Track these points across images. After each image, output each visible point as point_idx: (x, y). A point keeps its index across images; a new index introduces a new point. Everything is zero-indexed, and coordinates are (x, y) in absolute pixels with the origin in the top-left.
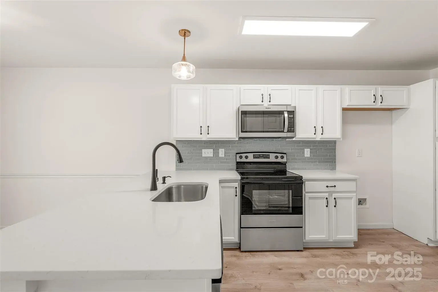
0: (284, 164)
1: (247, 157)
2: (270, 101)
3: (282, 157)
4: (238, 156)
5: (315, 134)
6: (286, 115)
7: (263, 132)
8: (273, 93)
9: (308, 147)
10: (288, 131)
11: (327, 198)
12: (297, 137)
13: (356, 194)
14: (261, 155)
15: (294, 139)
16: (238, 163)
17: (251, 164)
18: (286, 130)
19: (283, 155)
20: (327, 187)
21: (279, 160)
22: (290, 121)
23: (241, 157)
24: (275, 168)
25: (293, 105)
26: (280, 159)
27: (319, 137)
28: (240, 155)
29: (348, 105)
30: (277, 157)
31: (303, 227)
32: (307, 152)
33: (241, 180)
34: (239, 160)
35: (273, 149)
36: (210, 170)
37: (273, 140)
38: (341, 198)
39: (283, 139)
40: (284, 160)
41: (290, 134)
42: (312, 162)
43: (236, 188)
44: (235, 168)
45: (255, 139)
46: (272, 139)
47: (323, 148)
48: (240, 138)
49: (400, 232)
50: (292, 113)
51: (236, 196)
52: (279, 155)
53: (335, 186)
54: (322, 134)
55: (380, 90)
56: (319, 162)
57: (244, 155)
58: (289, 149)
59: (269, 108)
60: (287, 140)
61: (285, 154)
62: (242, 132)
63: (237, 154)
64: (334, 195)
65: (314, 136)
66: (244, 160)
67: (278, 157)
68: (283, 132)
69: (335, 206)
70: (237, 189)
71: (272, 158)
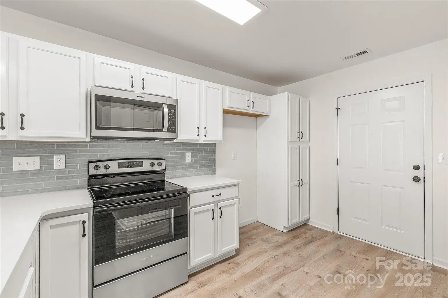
0: (162, 173)
1: (107, 167)
2: (143, 88)
3: (160, 164)
4: (92, 165)
5: (198, 135)
6: (166, 110)
7: (134, 130)
8: (147, 78)
9: (188, 151)
10: (168, 131)
11: (213, 210)
12: (179, 138)
13: (238, 199)
14: (131, 162)
15: (175, 141)
16: (91, 177)
17: (114, 177)
18: (165, 129)
19: (161, 161)
20: (213, 196)
21: (156, 168)
22: (171, 117)
23: (97, 168)
24: (150, 179)
25: (174, 97)
26: (157, 166)
27: (202, 140)
28: (95, 164)
29: (228, 107)
30: (152, 165)
31: (188, 252)
32: (188, 157)
33: (94, 207)
34: (93, 172)
35: (148, 154)
36: (32, 193)
37: (148, 142)
38: (226, 206)
39: (161, 142)
40: (163, 167)
41: (170, 135)
42: (193, 168)
43: (84, 222)
44: (86, 184)
45: (122, 141)
46: (146, 141)
47: (203, 151)
48: (93, 138)
49: (263, 224)
50: (173, 108)
51: (84, 236)
52: (156, 162)
53: (220, 194)
54: (205, 136)
55: (253, 96)
56: (200, 167)
57: (102, 165)
58: (168, 153)
59: (141, 97)
60: (165, 142)
61: (164, 159)
62: (97, 128)
63: (89, 162)
64: (220, 205)
65: (198, 138)
66: (102, 171)
67: (154, 164)
68: (161, 131)
69: (220, 217)
70: (86, 225)
71: (146, 166)
